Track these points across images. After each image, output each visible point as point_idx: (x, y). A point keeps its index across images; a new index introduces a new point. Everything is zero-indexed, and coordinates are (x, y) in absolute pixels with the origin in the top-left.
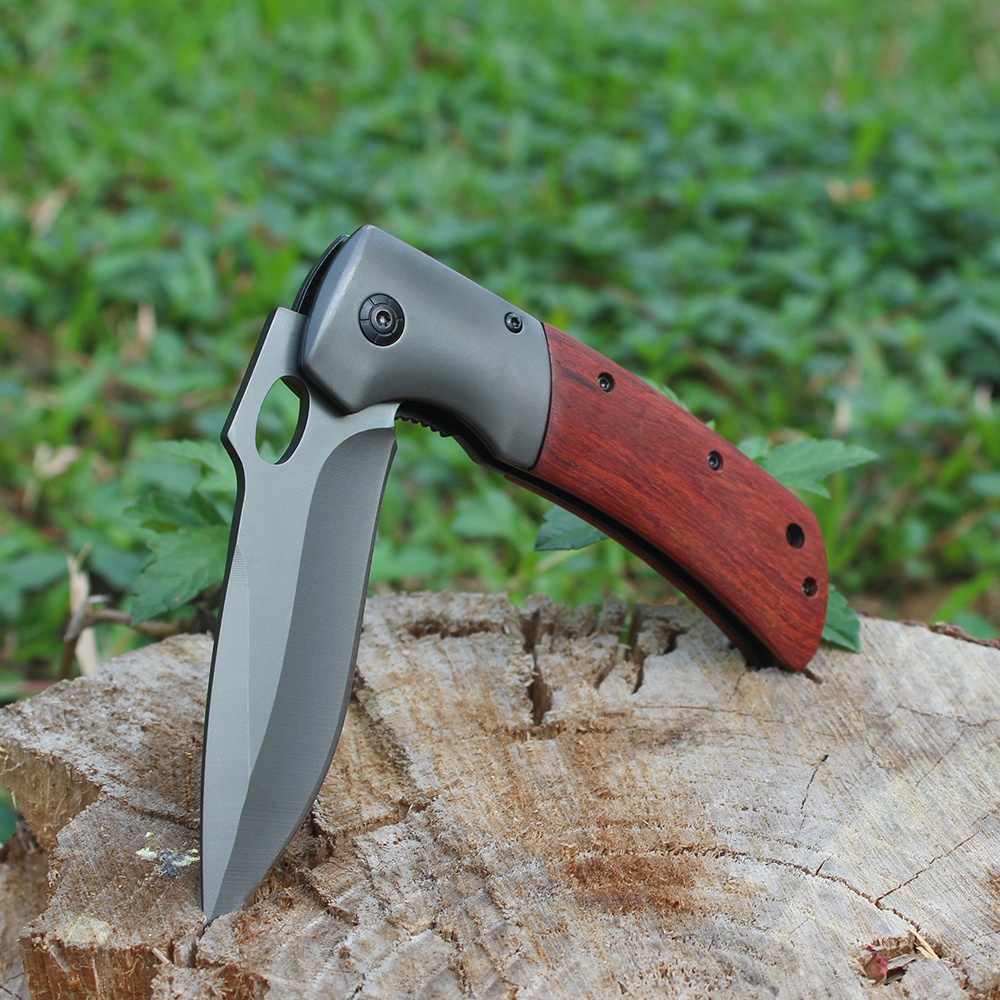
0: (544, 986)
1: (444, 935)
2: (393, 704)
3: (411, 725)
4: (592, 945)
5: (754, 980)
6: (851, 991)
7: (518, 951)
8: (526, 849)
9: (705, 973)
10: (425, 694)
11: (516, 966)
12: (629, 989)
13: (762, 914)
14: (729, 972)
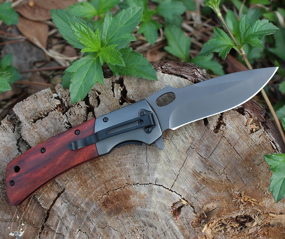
5: (151, 226)
6: (171, 222)
13: (147, 203)
14: (145, 225)
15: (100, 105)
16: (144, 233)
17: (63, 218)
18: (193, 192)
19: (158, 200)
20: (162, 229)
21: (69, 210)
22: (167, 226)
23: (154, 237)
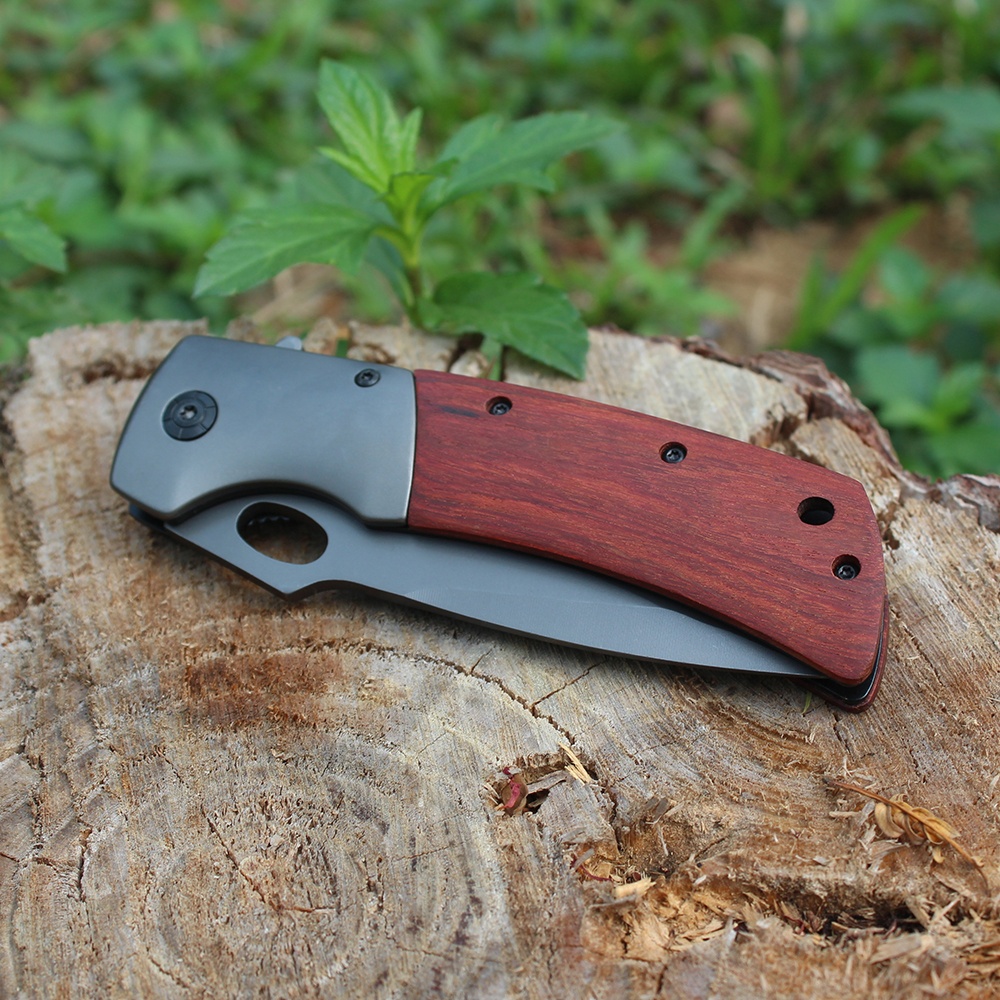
0: (120, 828)
1: (31, 761)
2: (42, 469)
3: (54, 495)
4: (187, 773)
5: (364, 814)
6: (473, 826)
7: (102, 782)
8: (141, 650)
9: (311, 806)
10: (78, 455)
11: (96, 802)
12: (218, 828)
13: (394, 727)
14: (338, 804)
16: (317, 835)
18: (640, 740)
19: (453, 729)
20: (413, 839)
22: (447, 832)
23: (357, 864)
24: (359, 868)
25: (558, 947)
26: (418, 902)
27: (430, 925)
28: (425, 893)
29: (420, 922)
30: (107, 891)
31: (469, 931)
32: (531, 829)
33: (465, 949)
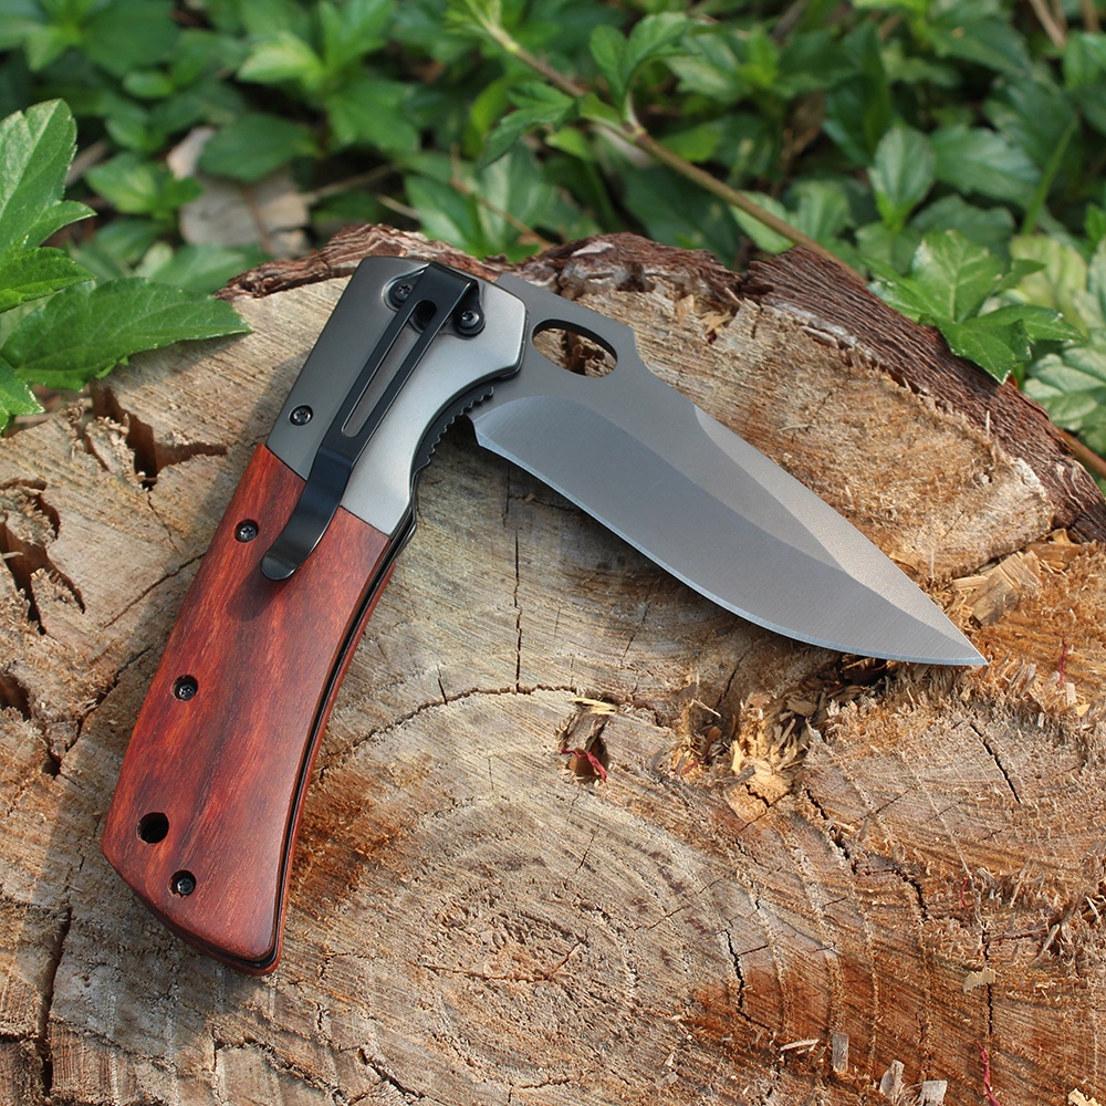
0: (380, 1029)
1: (238, 1044)
4: (368, 949)
5: (514, 864)
6: (590, 807)
7: (320, 1011)
9: (472, 892)
11: (336, 1028)
12: (438, 965)
13: (452, 786)
14: (490, 874)
15: (62, 529)
16: (500, 907)
17: (118, 1032)
18: (613, 650)
19: (490, 752)
20: (567, 852)
21: (132, 986)
22: (581, 827)
23: (554, 901)
24: (558, 903)
25: (736, 836)
26: (623, 889)
27: (649, 897)
28: (620, 880)
29: (640, 901)
30: (431, 1075)
31: (677, 878)
32: (623, 776)
33: (688, 891)
